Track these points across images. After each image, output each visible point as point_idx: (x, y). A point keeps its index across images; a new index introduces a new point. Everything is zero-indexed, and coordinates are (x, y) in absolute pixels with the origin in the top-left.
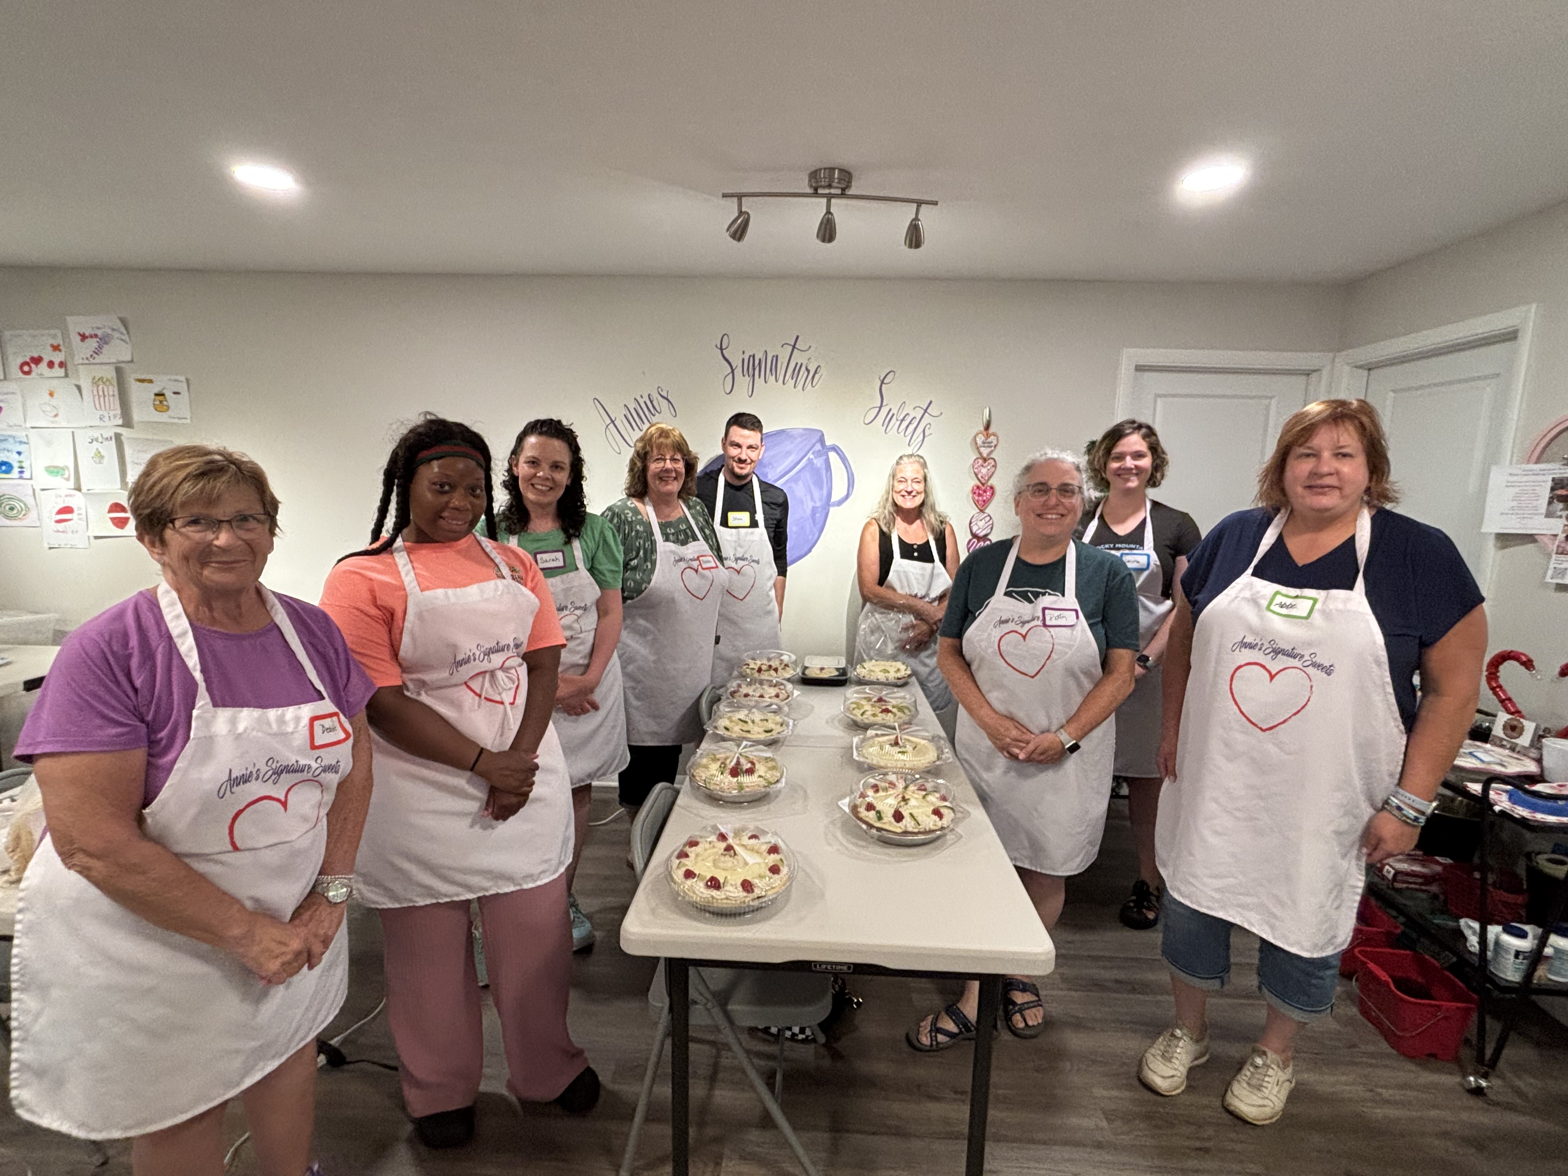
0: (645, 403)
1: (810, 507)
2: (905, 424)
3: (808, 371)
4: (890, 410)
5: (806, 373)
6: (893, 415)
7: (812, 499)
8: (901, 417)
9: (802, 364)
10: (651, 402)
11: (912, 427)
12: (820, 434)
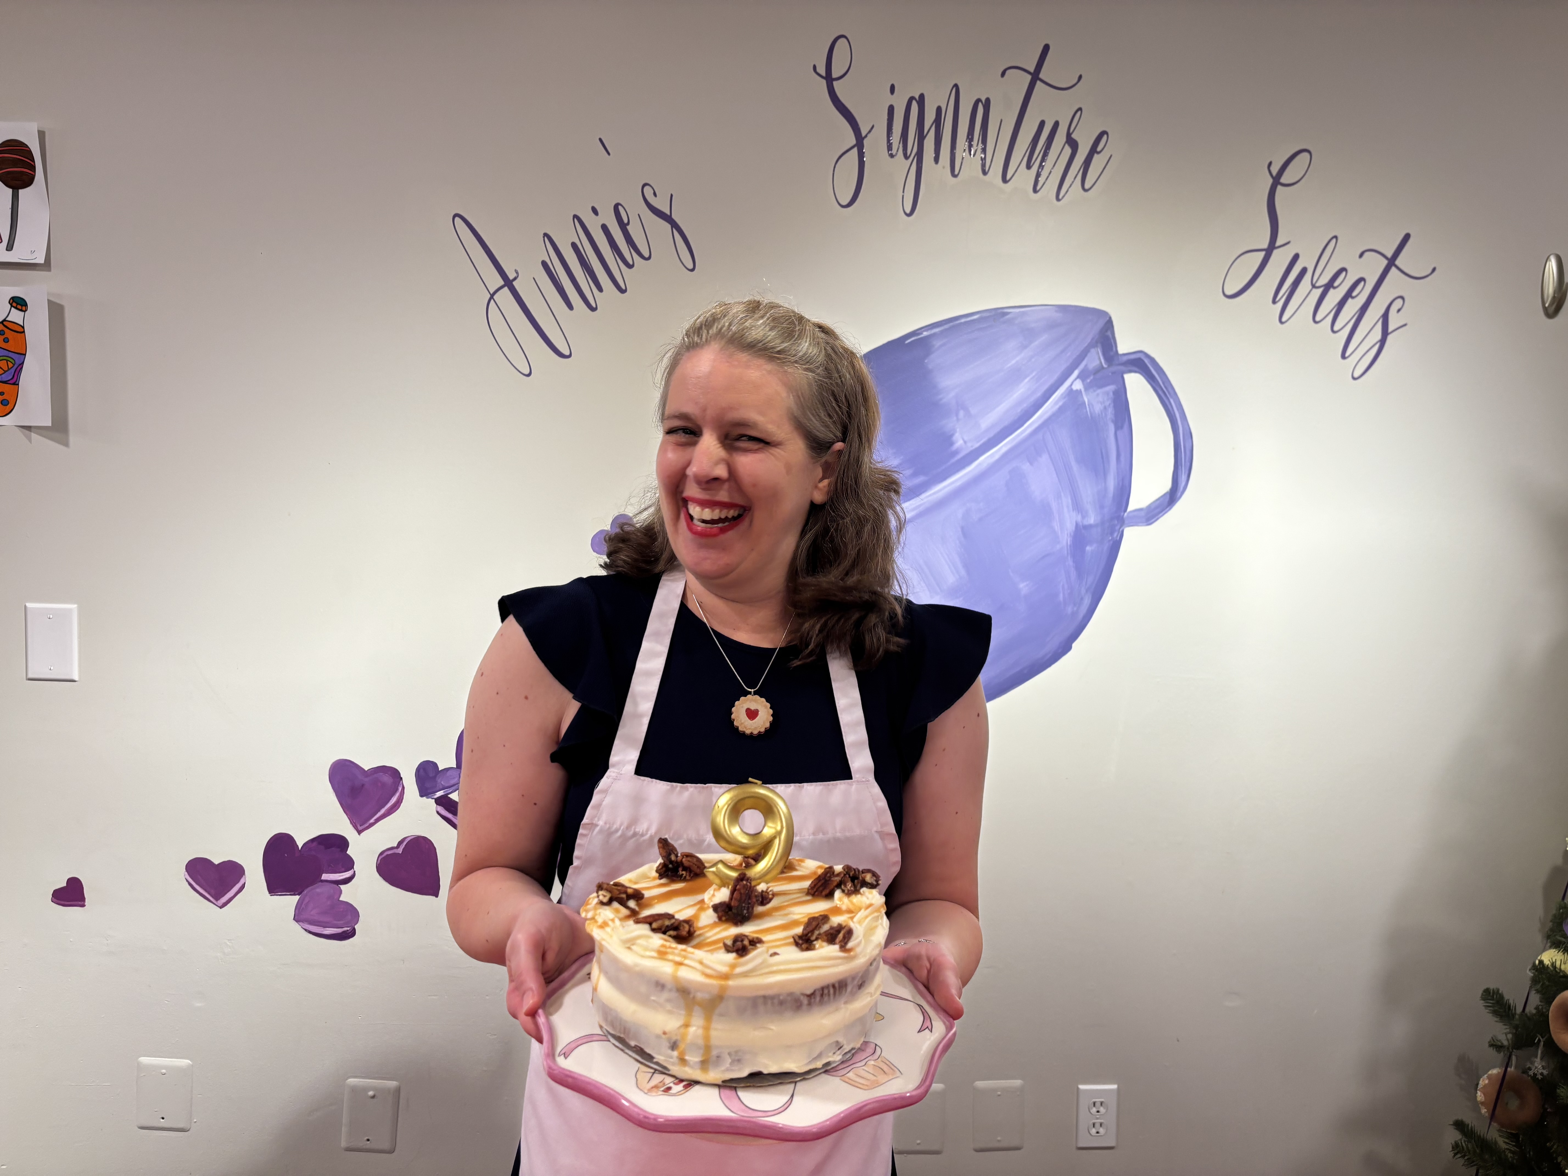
0: (604, 228)
1: (1070, 527)
2: (1333, 297)
3: (1072, 144)
4: (1296, 257)
5: (1068, 151)
6: (1304, 271)
7: (1077, 506)
8: (1324, 280)
9: (1056, 124)
10: (623, 226)
11: (1352, 307)
12: (1101, 323)
